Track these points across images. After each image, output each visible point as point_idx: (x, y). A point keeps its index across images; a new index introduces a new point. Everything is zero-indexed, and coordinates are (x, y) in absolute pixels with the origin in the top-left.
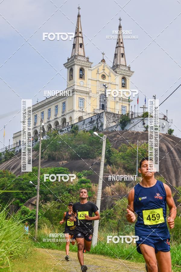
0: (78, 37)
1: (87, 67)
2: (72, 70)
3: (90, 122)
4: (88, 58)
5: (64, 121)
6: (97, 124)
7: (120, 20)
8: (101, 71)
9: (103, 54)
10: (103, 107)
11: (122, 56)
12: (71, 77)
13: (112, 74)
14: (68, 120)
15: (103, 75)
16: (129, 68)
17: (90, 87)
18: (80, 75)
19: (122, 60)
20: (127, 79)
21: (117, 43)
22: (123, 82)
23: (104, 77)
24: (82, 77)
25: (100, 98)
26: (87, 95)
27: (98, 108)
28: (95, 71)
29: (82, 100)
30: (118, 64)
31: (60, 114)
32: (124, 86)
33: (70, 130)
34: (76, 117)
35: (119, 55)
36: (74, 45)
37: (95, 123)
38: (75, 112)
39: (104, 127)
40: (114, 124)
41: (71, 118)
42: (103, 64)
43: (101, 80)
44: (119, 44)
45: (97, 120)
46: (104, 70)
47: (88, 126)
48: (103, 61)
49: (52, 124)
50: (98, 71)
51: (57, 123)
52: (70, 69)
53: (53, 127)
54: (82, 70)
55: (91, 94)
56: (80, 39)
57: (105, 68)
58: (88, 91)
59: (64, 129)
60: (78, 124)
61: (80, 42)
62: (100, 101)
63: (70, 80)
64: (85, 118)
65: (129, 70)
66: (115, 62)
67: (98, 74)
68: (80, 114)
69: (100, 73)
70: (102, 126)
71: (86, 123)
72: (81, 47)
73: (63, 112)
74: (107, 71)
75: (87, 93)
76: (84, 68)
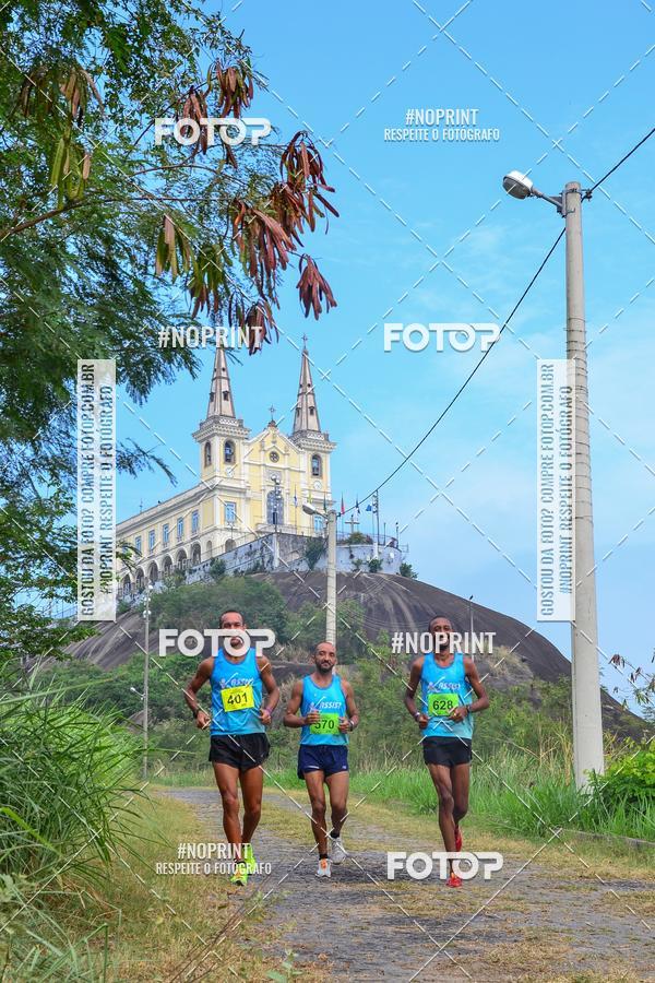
0: (220, 378)
1: (239, 438)
2: (208, 445)
3: (249, 554)
4: (241, 421)
5: (196, 550)
6: (263, 557)
7: (304, 339)
8: (269, 445)
9: (272, 410)
10: (275, 518)
11: (312, 413)
12: (208, 459)
13: (291, 451)
14: (204, 549)
15: (273, 453)
16: (326, 436)
17: (246, 478)
18: (226, 455)
19: (312, 419)
20: (323, 458)
21: (301, 386)
22: (315, 464)
23: (274, 456)
24: (229, 459)
25: (269, 501)
26: (242, 496)
27: (264, 520)
28: (257, 446)
29: (230, 505)
30: (304, 428)
31: (188, 536)
32: (316, 472)
33: (207, 568)
34: (220, 540)
35: (304, 410)
36: (212, 394)
37: (258, 555)
38: (217, 532)
39: (276, 563)
40: (296, 556)
41: (210, 543)
42: (271, 431)
43: (270, 463)
44: (305, 388)
45: (262, 548)
46: (274, 442)
47: (243, 561)
48: (272, 424)
49: (173, 556)
50: (262, 446)
51: (182, 555)
52: (205, 443)
53: (174, 562)
54: (228, 445)
55: (249, 494)
56: (224, 382)
57: (278, 439)
58: (243, 487)
59: (197, 567)
60: (225, 558)
61: (225, 388)
62: (269, 507)
63: (206, 466)
64: (238, 544)
65: (327, 439)
66: (298, 426)
67: (262, 453)
68: (229, 535)
69: (266, 448)
70: (271, 560)
71: (239, 555)
72: (226, 398)
73: (194, 531)
74: (281, 446)
75: (242, 491)
76: (235, 440)
